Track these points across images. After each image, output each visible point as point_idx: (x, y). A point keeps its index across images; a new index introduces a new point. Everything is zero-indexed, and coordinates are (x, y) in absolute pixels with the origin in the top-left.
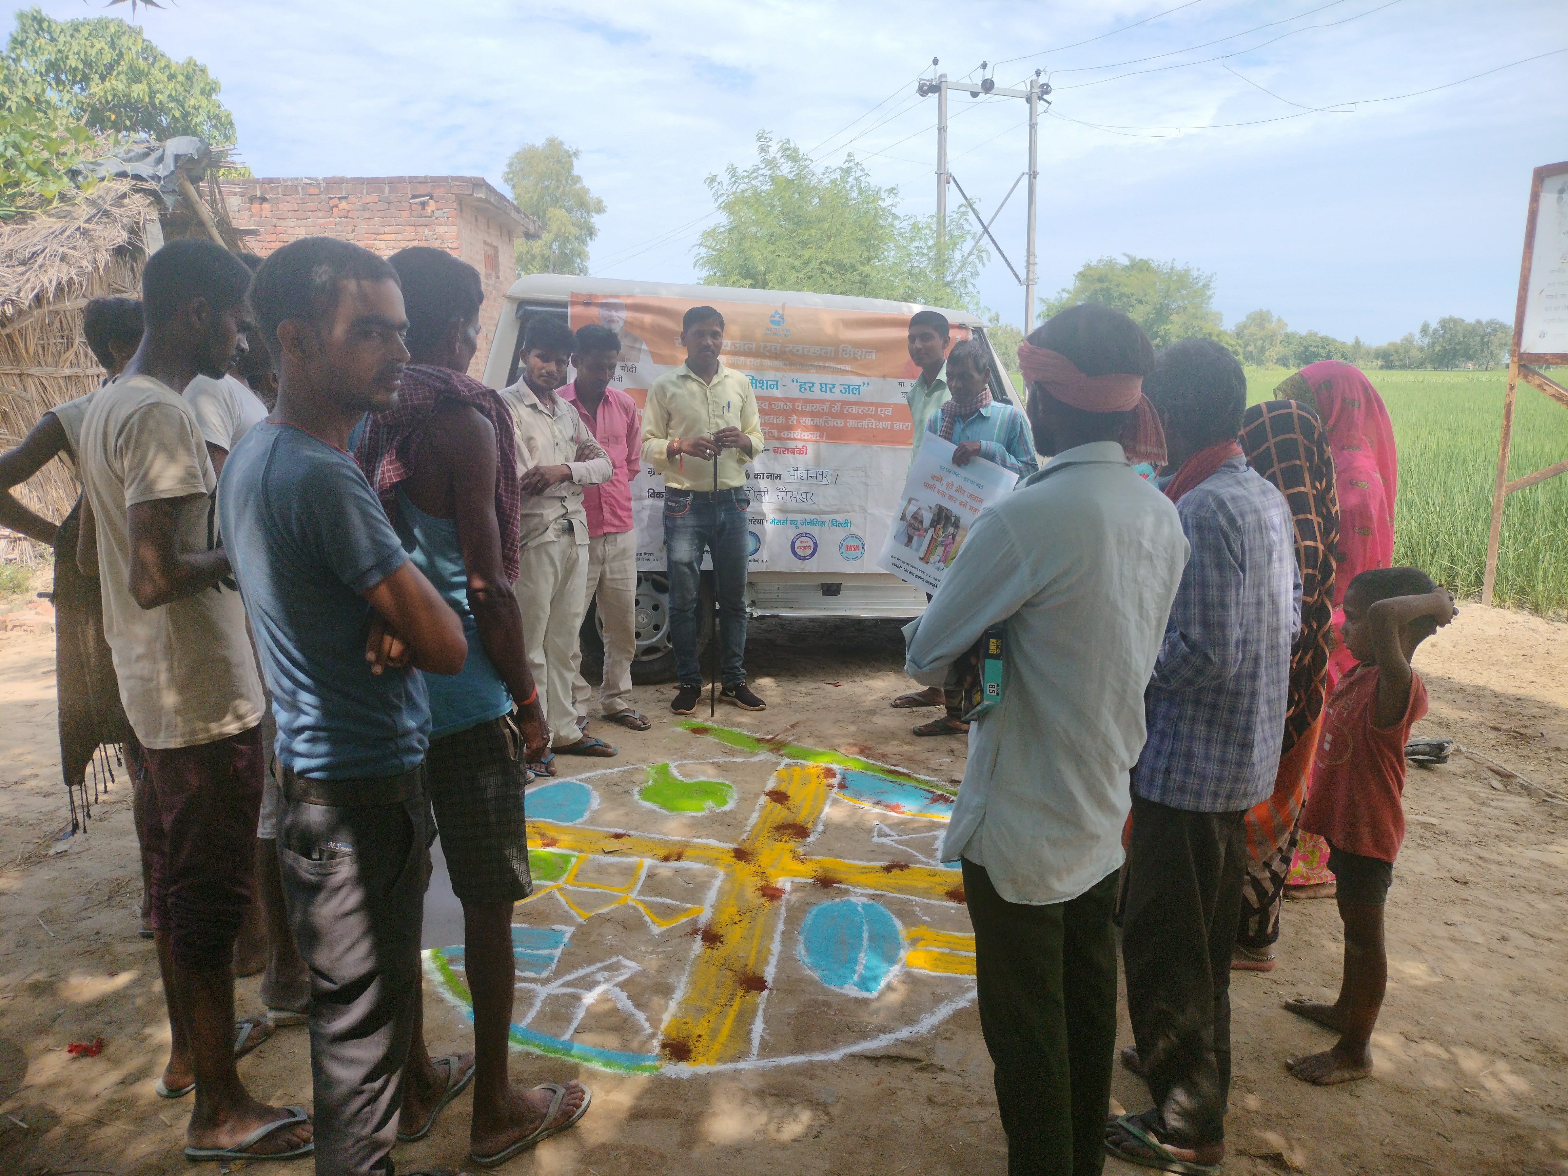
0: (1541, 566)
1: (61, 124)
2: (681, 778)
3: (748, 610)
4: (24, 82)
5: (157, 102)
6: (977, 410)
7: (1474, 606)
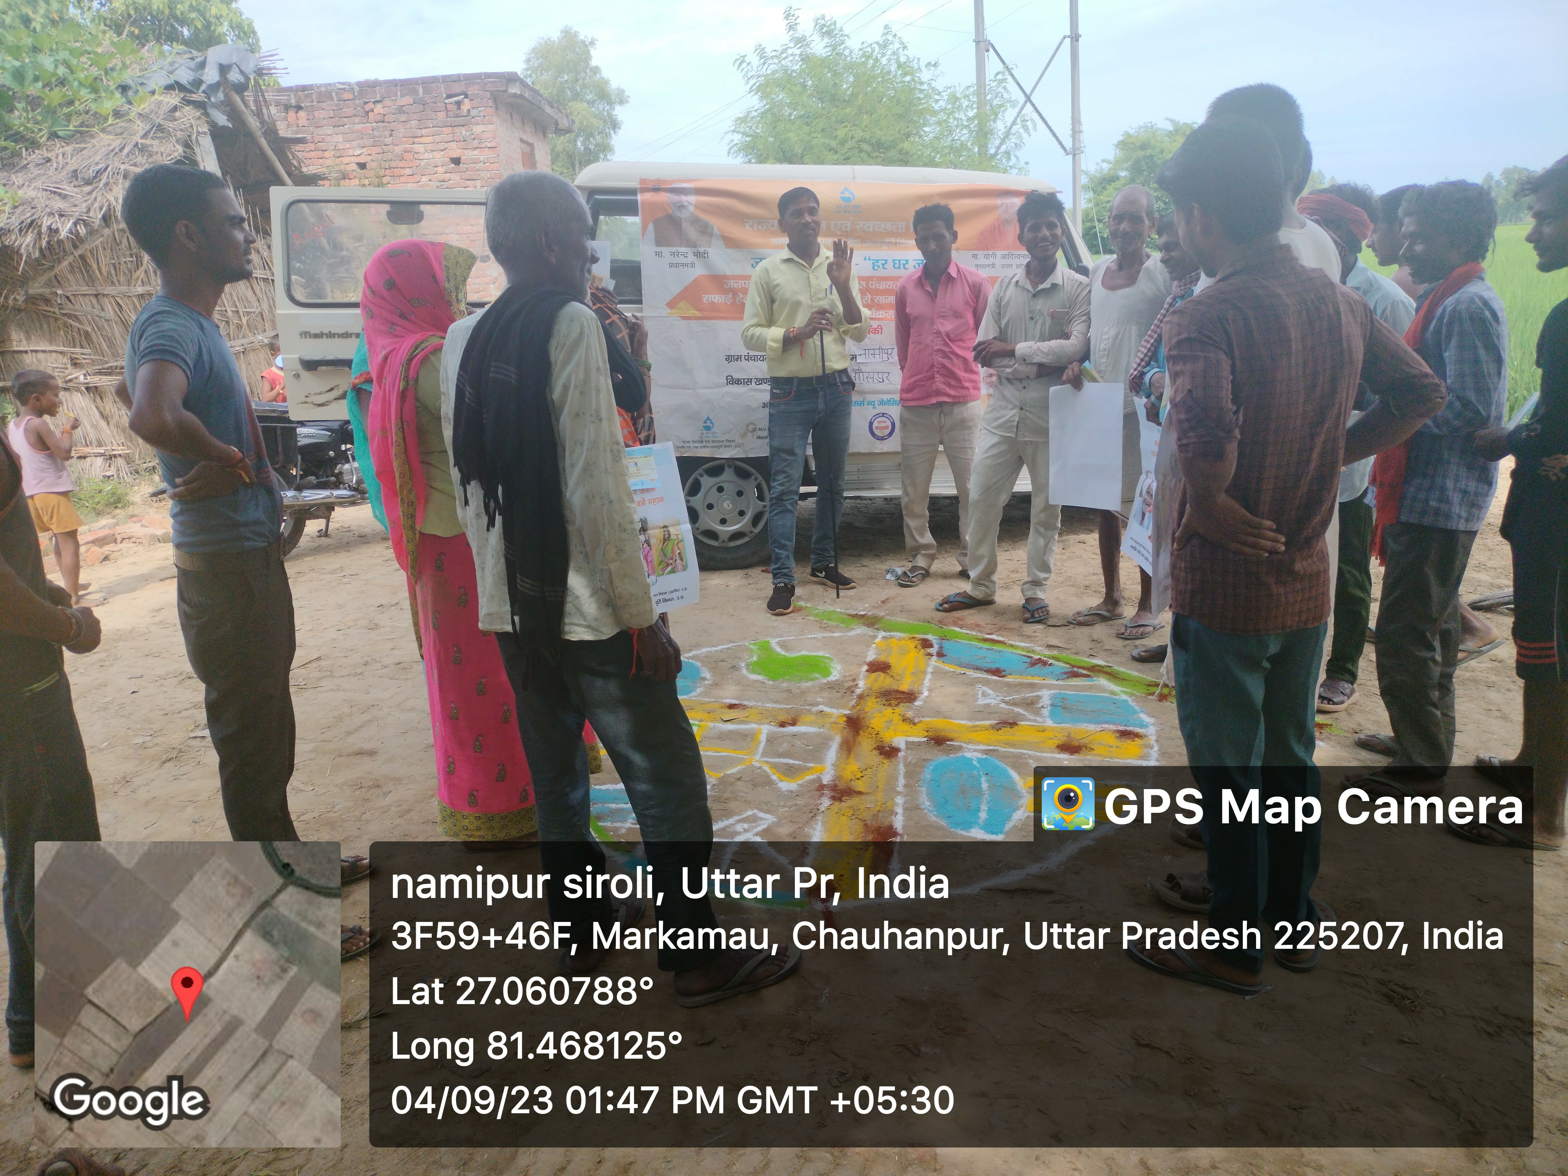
2: (783, 653)
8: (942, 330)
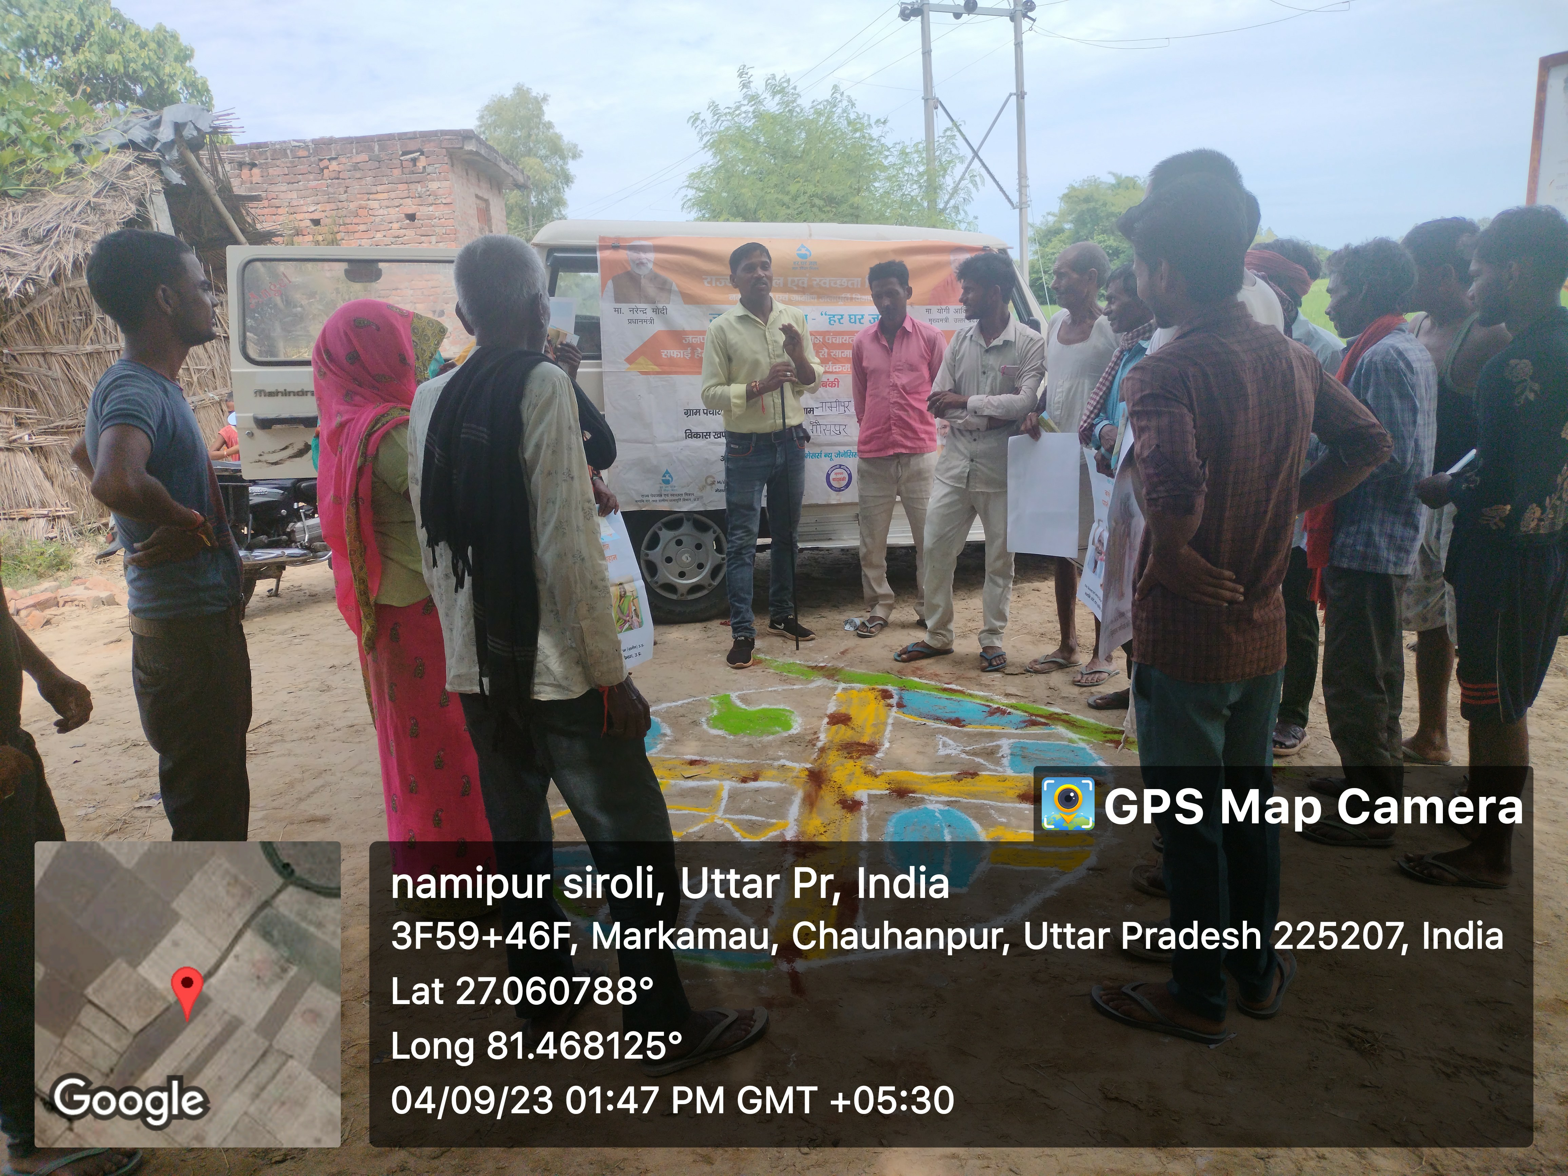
2: (744, 707)
8: (899, 383)
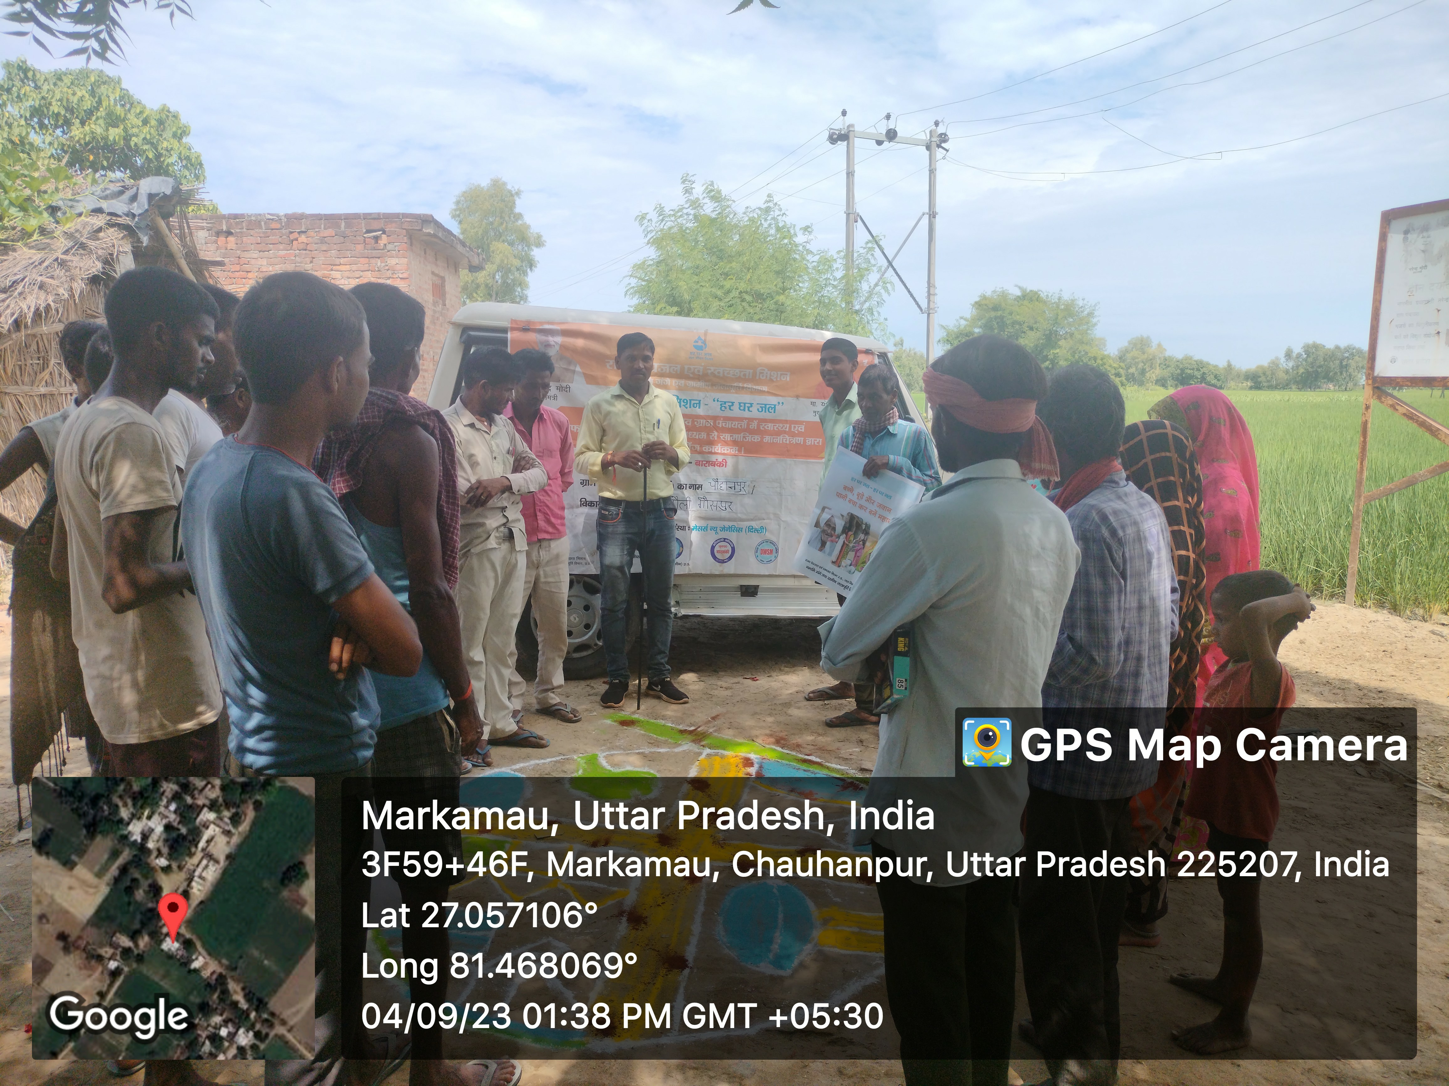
0: (1398, 569)
1: (43, 165)
2: (609, 768)
3: (673, 609)
4: (10, 126)
5: (132, 144)
6: (886, 428)
7: (1338, 606)
